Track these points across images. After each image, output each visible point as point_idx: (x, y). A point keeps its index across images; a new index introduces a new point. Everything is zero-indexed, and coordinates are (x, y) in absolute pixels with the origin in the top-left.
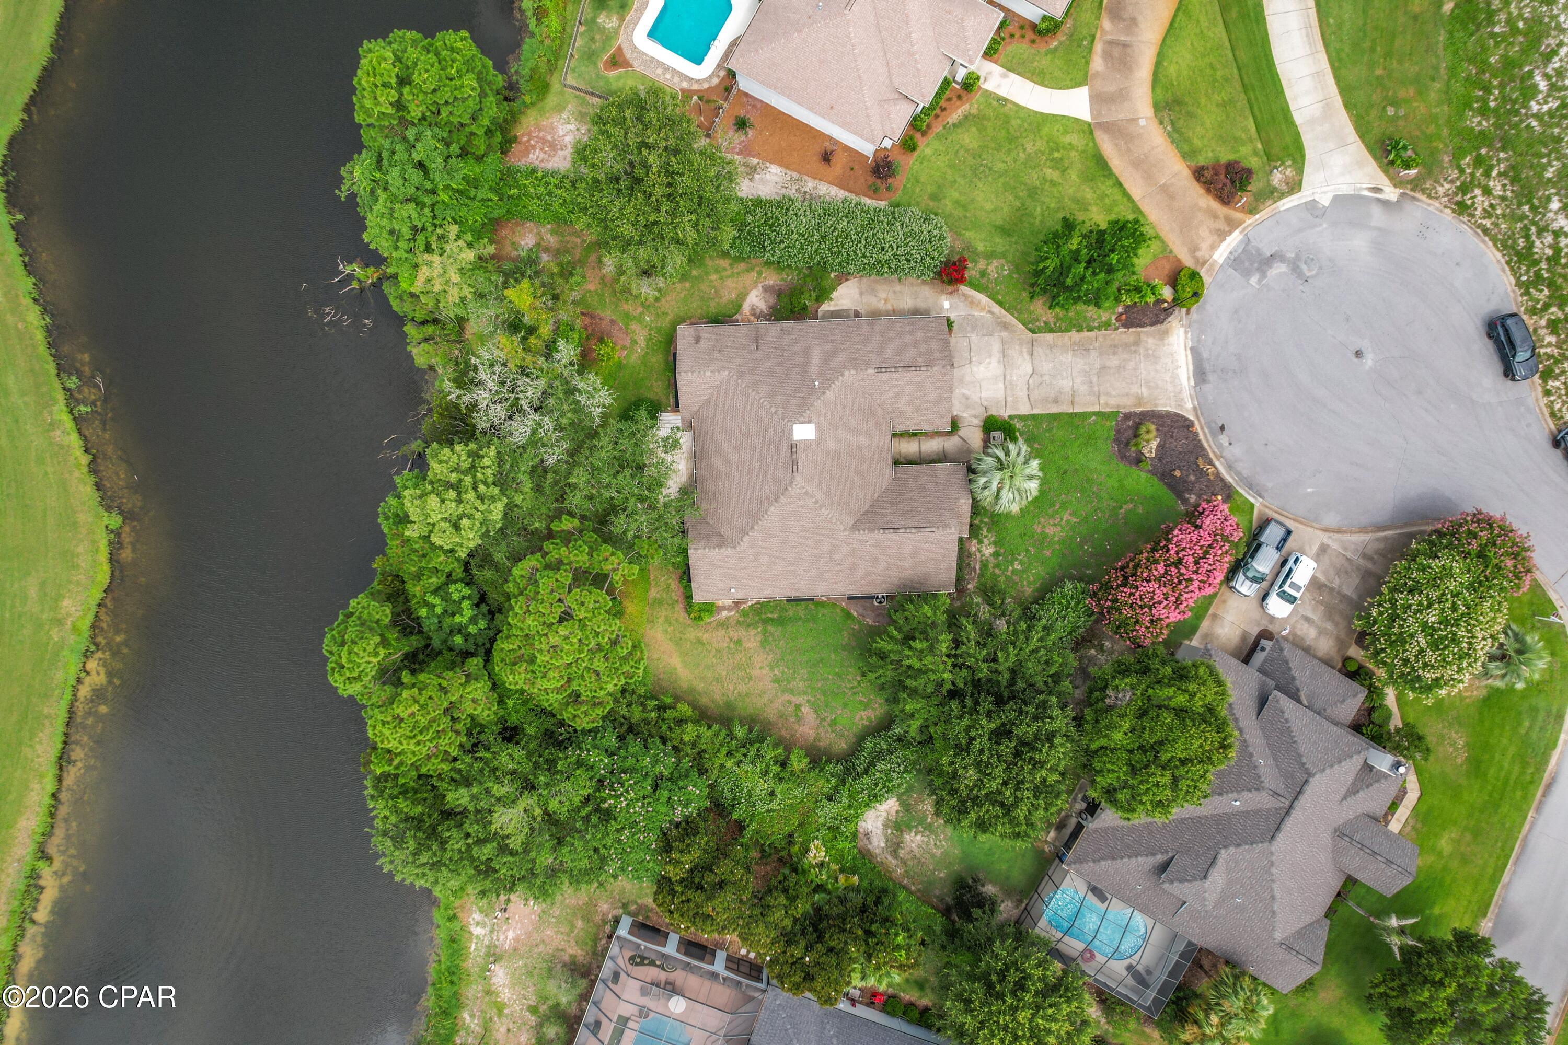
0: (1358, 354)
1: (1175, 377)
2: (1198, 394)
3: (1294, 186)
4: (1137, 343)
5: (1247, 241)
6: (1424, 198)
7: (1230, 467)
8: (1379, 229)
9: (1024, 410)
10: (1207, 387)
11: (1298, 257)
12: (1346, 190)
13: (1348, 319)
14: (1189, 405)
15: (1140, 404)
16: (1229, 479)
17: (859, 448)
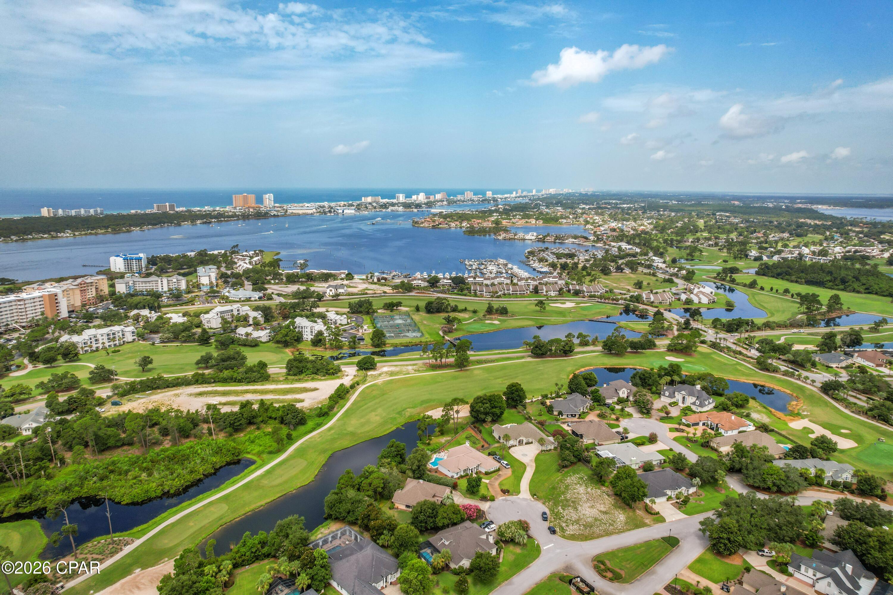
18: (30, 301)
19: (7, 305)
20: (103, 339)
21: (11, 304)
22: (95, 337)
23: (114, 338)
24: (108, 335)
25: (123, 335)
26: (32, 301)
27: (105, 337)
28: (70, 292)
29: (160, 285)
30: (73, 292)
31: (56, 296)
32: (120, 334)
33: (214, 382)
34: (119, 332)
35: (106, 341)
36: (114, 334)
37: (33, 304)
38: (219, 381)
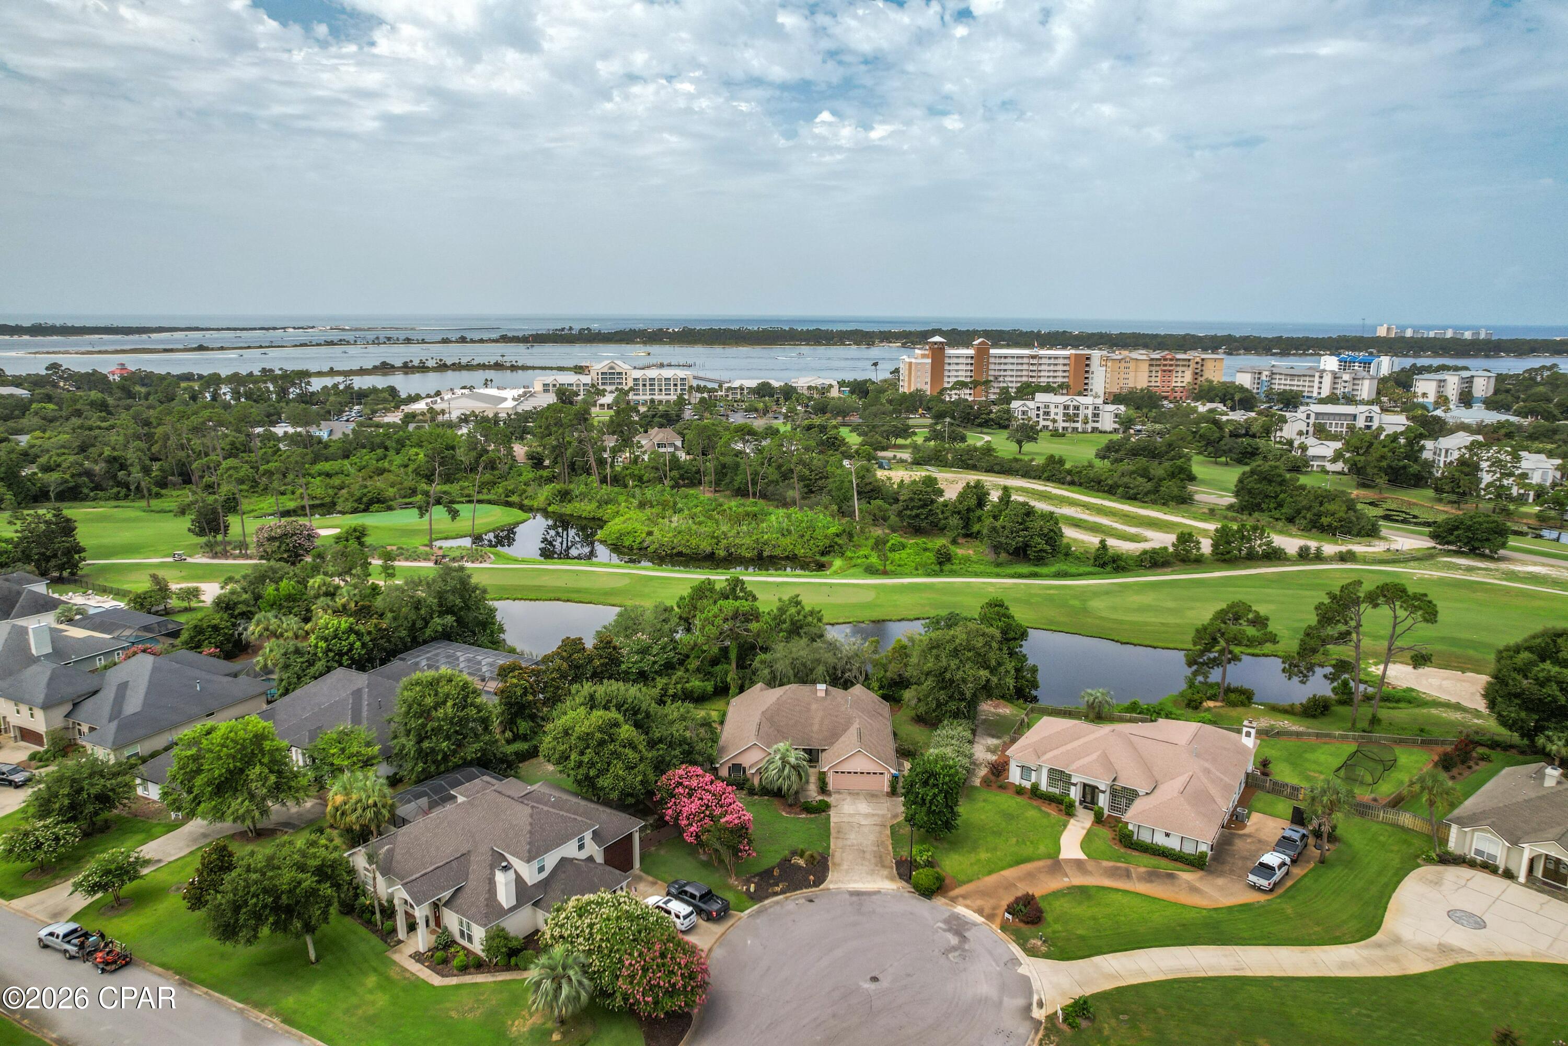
0: (875, 979)
1: (855, 881)
2: (839, 892)
3: (1032, 952)
4: (883, 866)
5: (975, 924)
6: (1040, 1035)
7: (777, 903)
8: (1001, 1002)
9: (833, 819)
10: (847, 896)
11: (964, 950)
12: (1036, 985)
13: (909, 975)
14: (831, 886)
15: (834, 864)
16: (766, 902)
17: (812, 724)
18: (1047, 361)
19: (1015, 361)
20: (1057, 414)
21: (1020, 361)
22: (1047, 407)
23: (1077, 415)
24: (1066, 407)
25: (1096, 415)
26: (1052, 361)
27: (1061, 411)
28: (1132, 365)
29: (1316, 385)
30: (1137, 366)
31: (1088, 359)
32: (1089, 412)
33: (1072, 483)
34: (1087, 408)
35: (1060, 418)
36: (1077, 408)
37: (1052, 368)
38: (1080, 485)
